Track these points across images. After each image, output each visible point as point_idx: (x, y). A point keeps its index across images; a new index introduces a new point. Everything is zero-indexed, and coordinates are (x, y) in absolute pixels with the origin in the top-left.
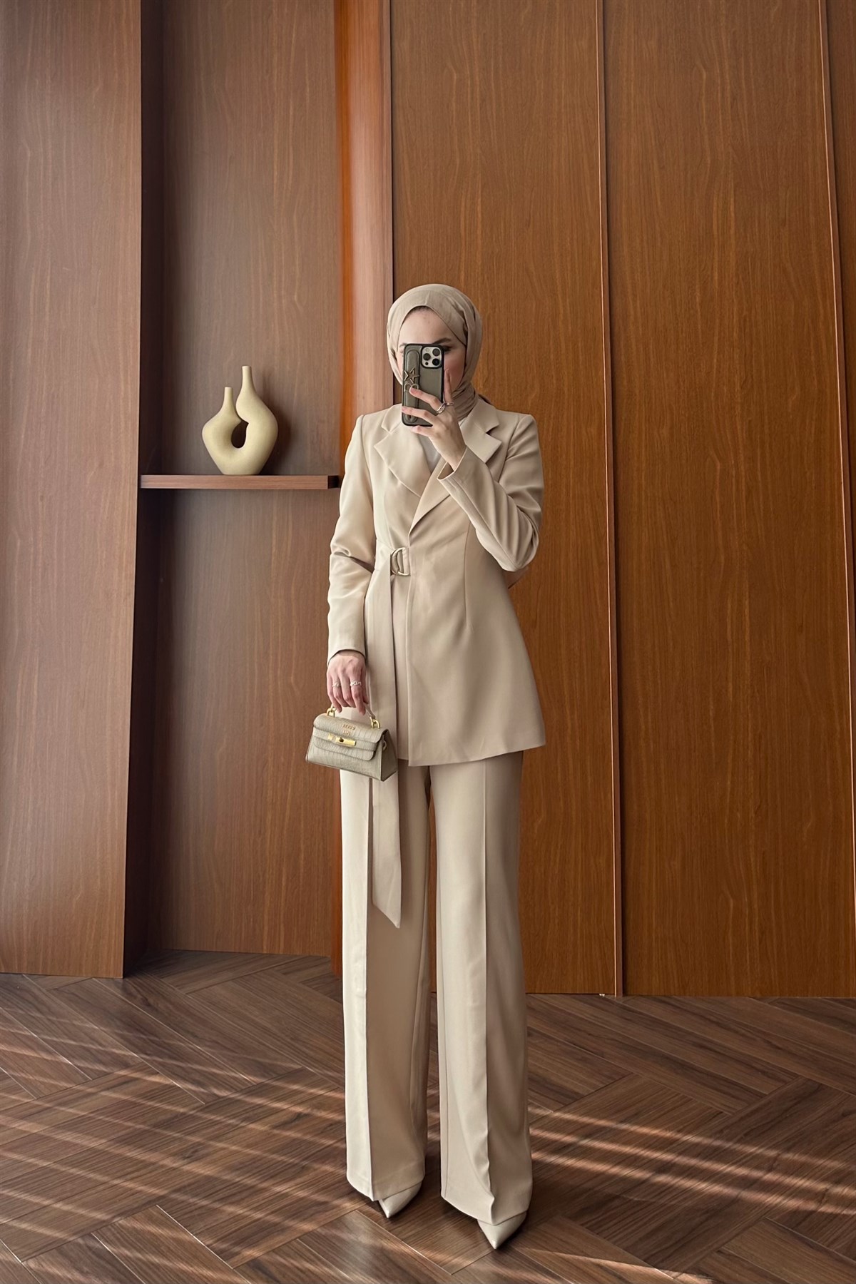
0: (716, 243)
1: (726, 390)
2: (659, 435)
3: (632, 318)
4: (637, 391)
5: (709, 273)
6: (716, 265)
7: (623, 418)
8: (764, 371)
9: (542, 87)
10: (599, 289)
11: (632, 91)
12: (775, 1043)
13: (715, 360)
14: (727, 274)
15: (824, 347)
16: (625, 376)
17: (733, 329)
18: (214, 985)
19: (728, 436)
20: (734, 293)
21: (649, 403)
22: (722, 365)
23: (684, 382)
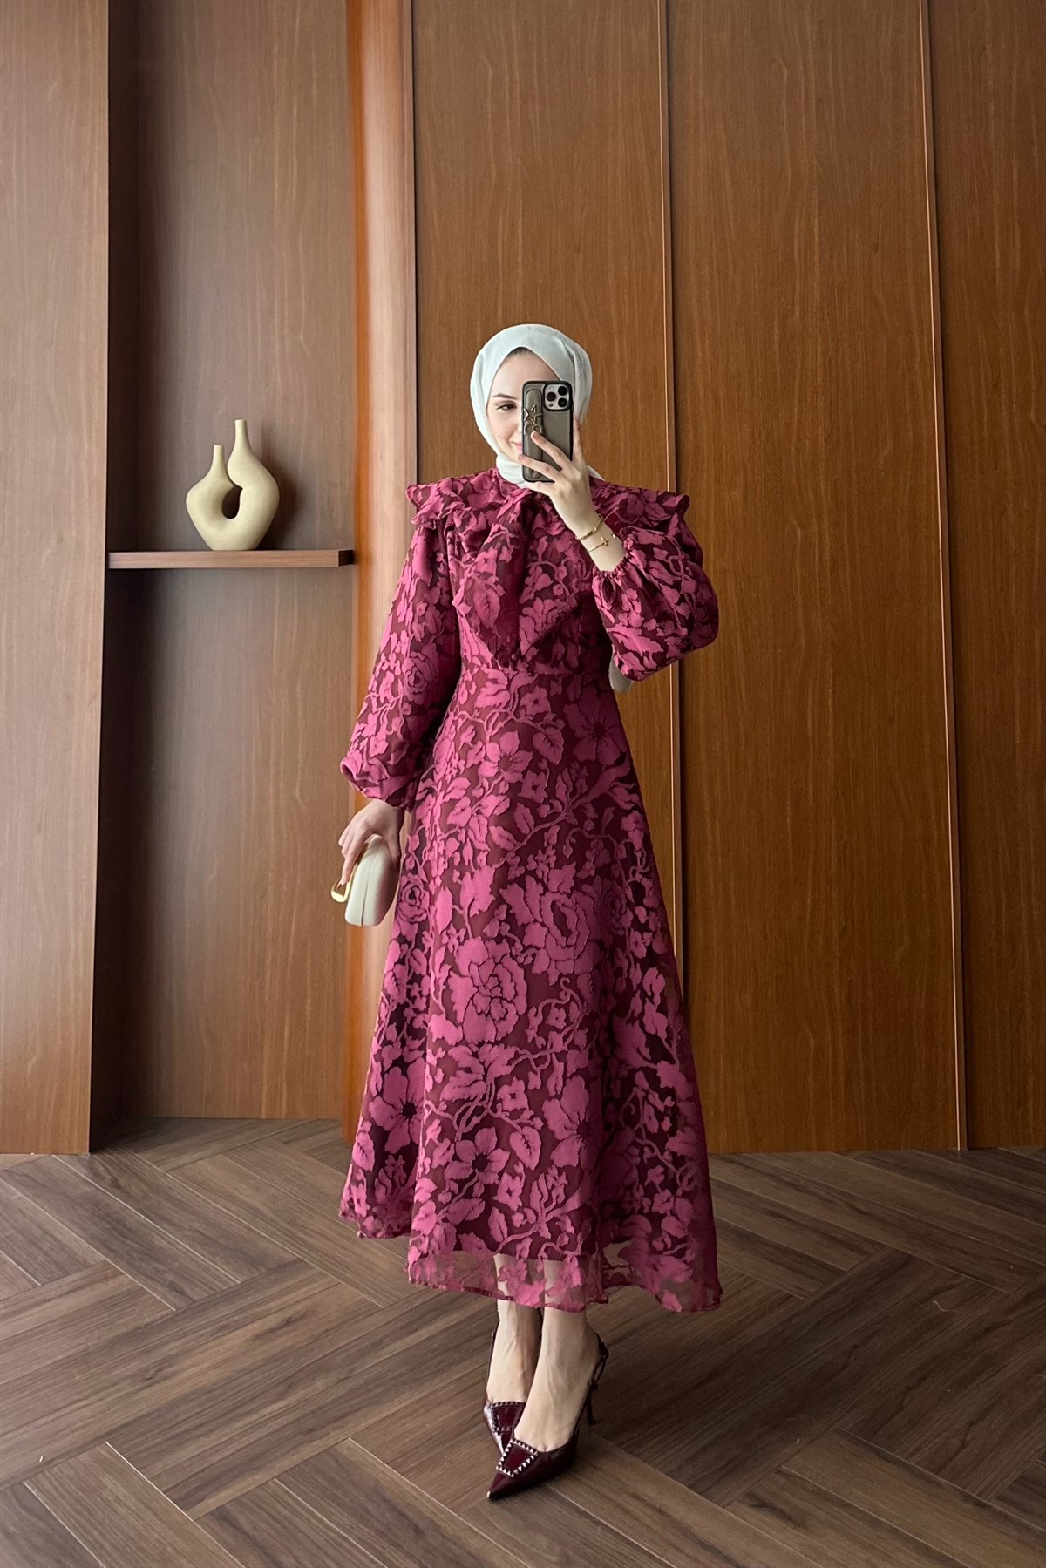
0: (797, 271)
1: (808, 444)
2: (730, 498)
3: (699, 360)
4: (705, 447)
5: (790, 307)
6: (797, 298)
7: (689, 479)
8: (851, 422)
9: (594, 86)
13: (796, 409)
14: (809, 308)
16: (690, 427)
17: (816, 372)
18: (200, 1160)
19: (810, 497)
20: (818, 330)
21: (718, 461)
22: (803, 415)
23: (760, 435)
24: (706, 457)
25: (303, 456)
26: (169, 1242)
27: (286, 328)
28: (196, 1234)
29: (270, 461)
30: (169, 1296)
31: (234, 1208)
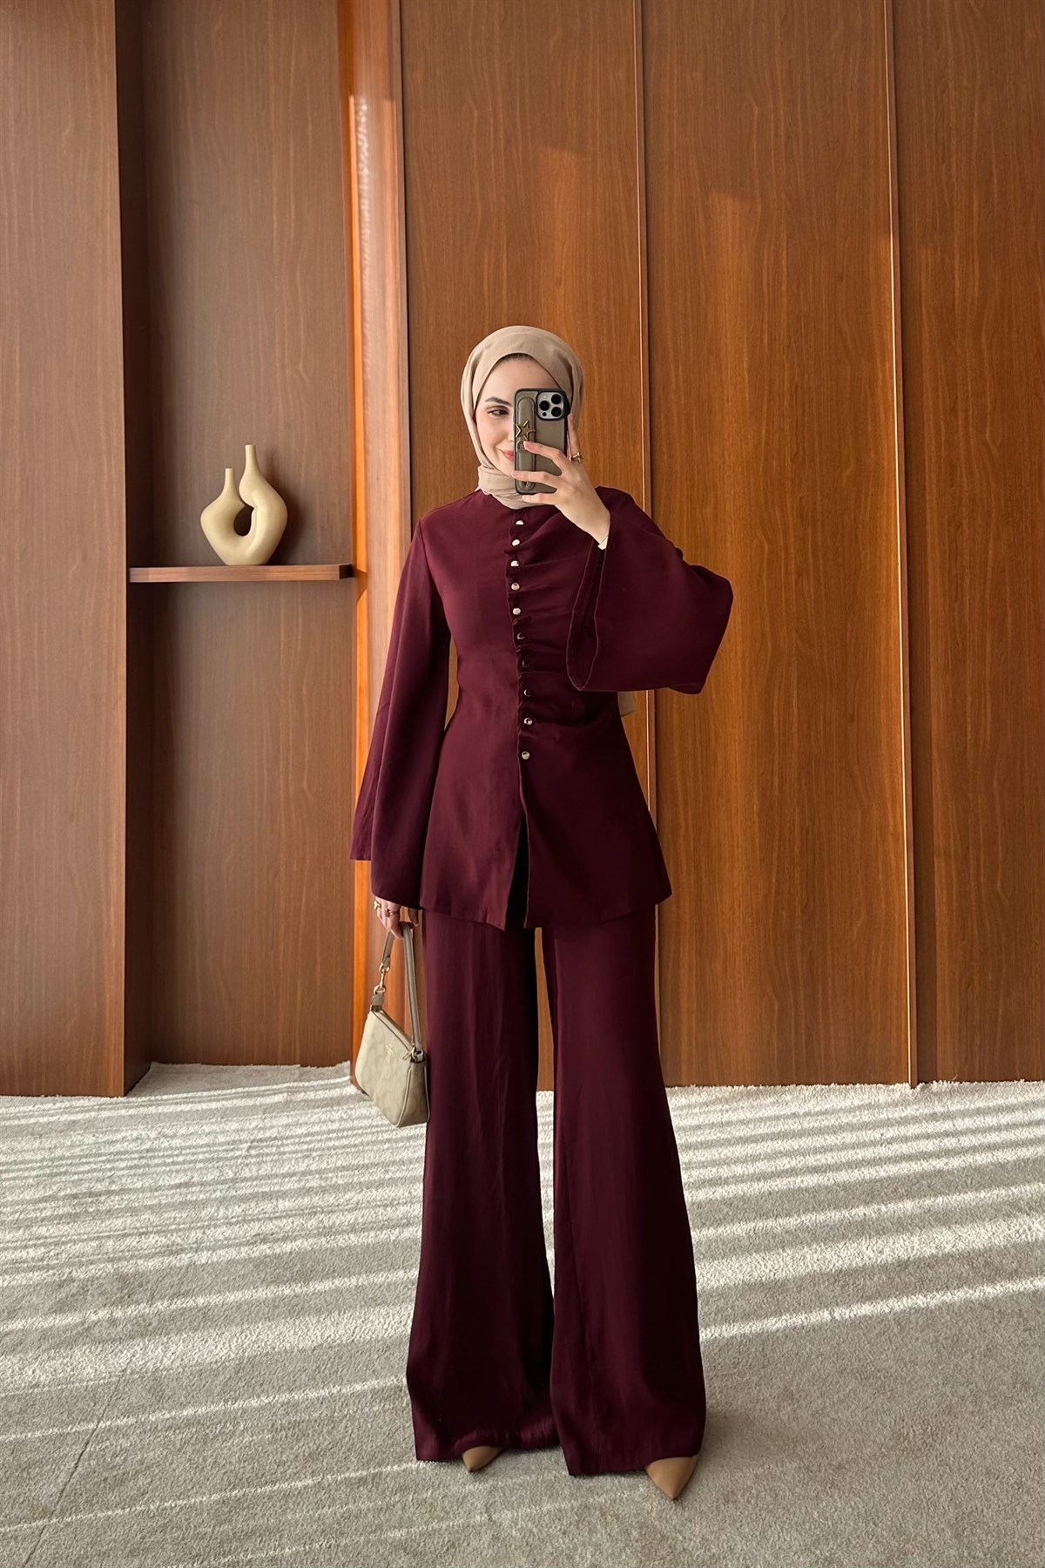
0: (766, 301)
1: (774, 463)
4: (678, 467)
5: (758, 335)
6: (766, 326)
7: (663, 497)
8: (816, 443)
9: (575, 126)
10: (637, 354)
11: (675, 130)
13: (764, 432)
14: (777, 338)
16: (664, 449)
17: (784, 396)
19: (777, 514)
20: (785, 356)
21: (690, 481)
22: (771, 437)
23: (730, 456)
24: (679, 476)
25: (305, 478)
27: (286, 359)
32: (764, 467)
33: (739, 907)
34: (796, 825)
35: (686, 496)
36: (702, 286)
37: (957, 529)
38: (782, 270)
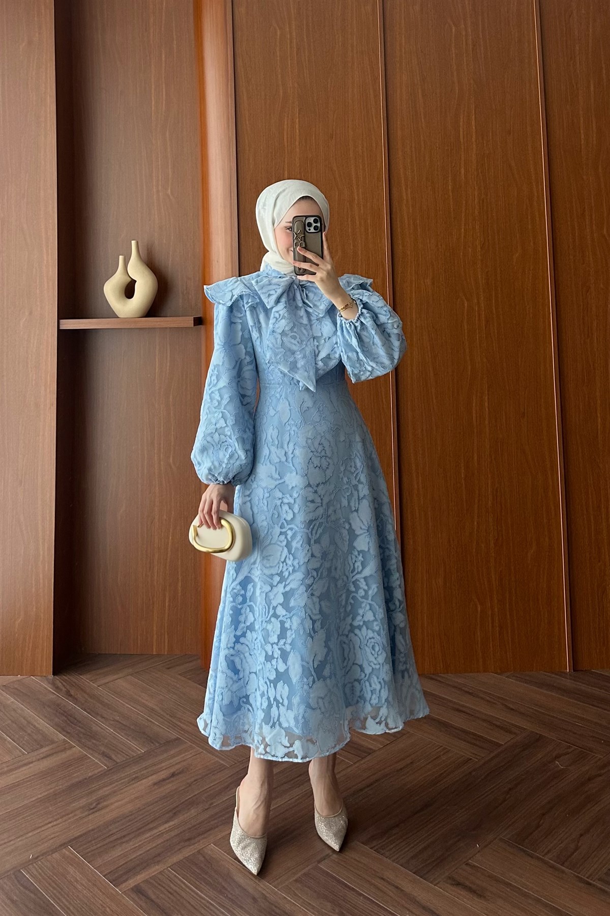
0: (463, 148)
1: (470, 250)
2: (424, 283)
3: (405, 202)
4: (409, 253)
5: (458, 169)
6: (463, 163)
7: (400, 272)
8: (496, 237)
11: (403, 41)
12: (509, 705)
13: (463, 230)
14: (470, 170)
15: (537, 219)
16: (400, 242)
17: (475, 207)
18: (116, 679)
19: (473, 283)
20: (475, 183)
21: (417, 261)
22: (468, 233)
23: (441, 246)
24: (409, 258)
25: (171, 262)
26: (102, 729)
27: (160, 186)
28: (117, 723)
29: (151, 264)
30: (102, 759)
31: (139, 707)
32: (463, 252)
33: (453, 541)
34: (489, 486)
35: (414, 271)
36: (422, 138)
37: (587, 291)
38: (472, 127)
